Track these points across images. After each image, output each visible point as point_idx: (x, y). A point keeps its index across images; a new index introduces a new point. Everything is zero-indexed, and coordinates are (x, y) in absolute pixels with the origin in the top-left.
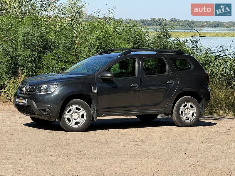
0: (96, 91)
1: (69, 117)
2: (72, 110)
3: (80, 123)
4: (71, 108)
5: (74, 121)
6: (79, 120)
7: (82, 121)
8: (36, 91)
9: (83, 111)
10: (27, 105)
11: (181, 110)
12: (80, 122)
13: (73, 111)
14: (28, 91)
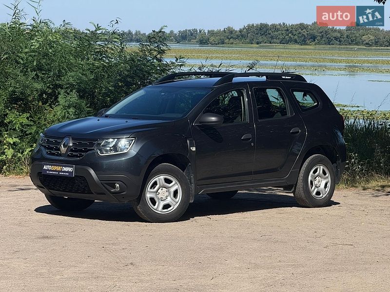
0: (194, 149)
1: (152, 195)
2: (158, 182)
3: (171, 206)
4: (156, 179)
5: (162, 204)
6: (169, 200)
7: (174, 203)
8: (94, 149)
9: (175, 186)
10: (75, 176)
11: (310, 178)
12: (171, 204)
13: (160, 186)
14: (72, 150)
